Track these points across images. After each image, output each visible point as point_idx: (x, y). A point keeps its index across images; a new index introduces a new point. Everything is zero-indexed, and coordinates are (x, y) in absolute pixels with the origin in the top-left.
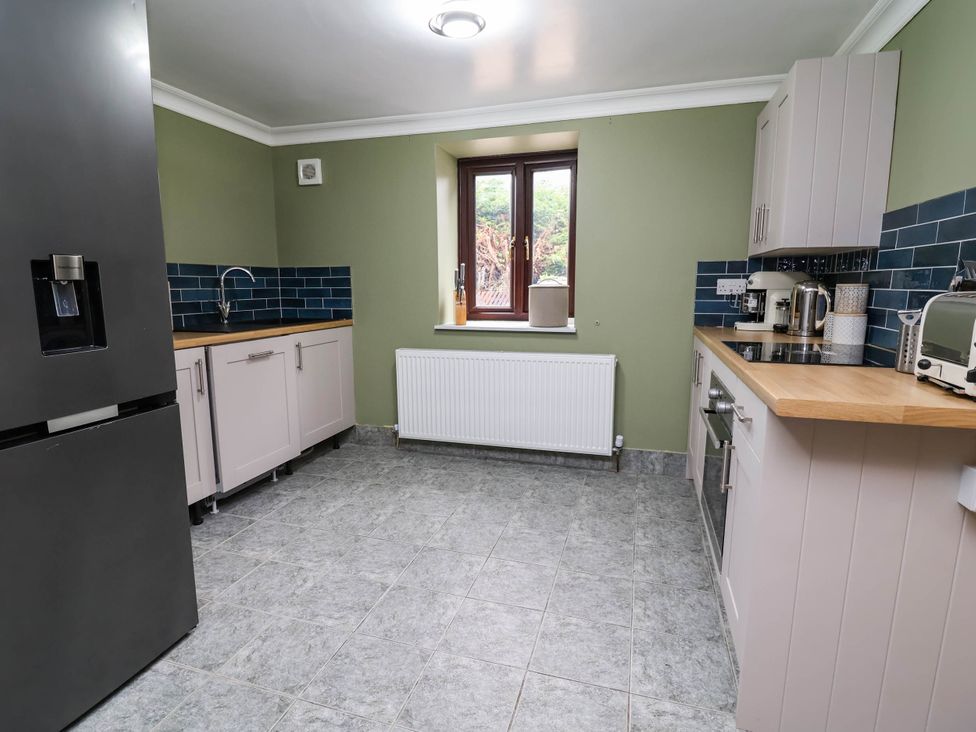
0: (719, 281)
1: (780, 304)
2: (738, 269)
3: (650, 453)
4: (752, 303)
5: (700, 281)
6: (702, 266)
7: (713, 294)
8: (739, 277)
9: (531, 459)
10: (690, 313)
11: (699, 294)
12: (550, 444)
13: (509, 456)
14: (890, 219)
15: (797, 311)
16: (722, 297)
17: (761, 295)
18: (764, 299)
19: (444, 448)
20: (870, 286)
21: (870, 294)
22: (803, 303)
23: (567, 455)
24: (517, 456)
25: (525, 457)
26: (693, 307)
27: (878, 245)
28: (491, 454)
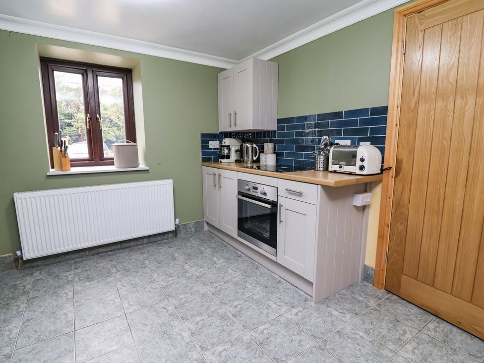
0: (210, 142)
1: (236, 151)
2: (215, 137)
3: (189, 224)
4: (226, 151)
5: (203, 142)
6: (203, 135)
7: (208, 148)
8: (216, 140)
9: (128, 245)
10: (200, 157)
11: (203, 148)
12: (149, 231)
13: (115, 247)
14: (280, 121)
15: (246, 154)
16: (211, 149)
17: (228, 147)
18: (229, 150)
19: (63, 256)
20: (274, 144)
21: (275, 147)
22: (248, 151)
23: (149, 237)
24: (119, 246)
25: (124, 245)
26: (200, 154)
27: (276, 129)
28: (101, 250)
